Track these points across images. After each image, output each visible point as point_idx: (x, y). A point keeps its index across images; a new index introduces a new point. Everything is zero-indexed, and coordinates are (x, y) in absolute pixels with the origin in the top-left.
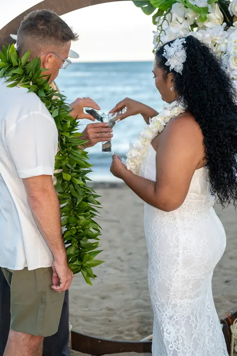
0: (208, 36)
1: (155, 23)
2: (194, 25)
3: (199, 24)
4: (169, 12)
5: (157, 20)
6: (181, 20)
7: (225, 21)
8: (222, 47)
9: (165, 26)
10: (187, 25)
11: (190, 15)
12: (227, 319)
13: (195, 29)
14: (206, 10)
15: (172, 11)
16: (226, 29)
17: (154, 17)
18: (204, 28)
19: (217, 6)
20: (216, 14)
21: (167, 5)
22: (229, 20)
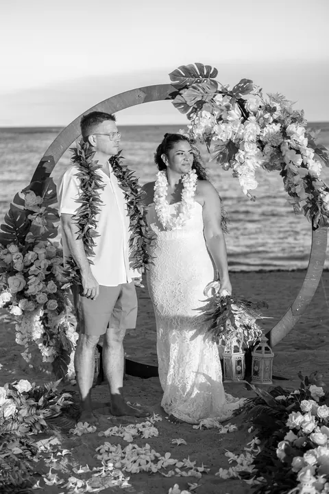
0: (230, 127)
1: (189, 118)
2: (220, 119)
3: (223, 118)
4: (200, 110)
5: (191, 115)
6: (209, 115)
7: (242, 116)
8: (240, 136)
9: (196, 122)
10: (214, 119)
11: (217, 112)
14: (228, 108)
15: (203, 108)
16: (243, 122)
17: (189, 115)
18: (227, 122)
19: (236, 105)
20: (236, 113)
21: (200, 105)
22: (245, 115)
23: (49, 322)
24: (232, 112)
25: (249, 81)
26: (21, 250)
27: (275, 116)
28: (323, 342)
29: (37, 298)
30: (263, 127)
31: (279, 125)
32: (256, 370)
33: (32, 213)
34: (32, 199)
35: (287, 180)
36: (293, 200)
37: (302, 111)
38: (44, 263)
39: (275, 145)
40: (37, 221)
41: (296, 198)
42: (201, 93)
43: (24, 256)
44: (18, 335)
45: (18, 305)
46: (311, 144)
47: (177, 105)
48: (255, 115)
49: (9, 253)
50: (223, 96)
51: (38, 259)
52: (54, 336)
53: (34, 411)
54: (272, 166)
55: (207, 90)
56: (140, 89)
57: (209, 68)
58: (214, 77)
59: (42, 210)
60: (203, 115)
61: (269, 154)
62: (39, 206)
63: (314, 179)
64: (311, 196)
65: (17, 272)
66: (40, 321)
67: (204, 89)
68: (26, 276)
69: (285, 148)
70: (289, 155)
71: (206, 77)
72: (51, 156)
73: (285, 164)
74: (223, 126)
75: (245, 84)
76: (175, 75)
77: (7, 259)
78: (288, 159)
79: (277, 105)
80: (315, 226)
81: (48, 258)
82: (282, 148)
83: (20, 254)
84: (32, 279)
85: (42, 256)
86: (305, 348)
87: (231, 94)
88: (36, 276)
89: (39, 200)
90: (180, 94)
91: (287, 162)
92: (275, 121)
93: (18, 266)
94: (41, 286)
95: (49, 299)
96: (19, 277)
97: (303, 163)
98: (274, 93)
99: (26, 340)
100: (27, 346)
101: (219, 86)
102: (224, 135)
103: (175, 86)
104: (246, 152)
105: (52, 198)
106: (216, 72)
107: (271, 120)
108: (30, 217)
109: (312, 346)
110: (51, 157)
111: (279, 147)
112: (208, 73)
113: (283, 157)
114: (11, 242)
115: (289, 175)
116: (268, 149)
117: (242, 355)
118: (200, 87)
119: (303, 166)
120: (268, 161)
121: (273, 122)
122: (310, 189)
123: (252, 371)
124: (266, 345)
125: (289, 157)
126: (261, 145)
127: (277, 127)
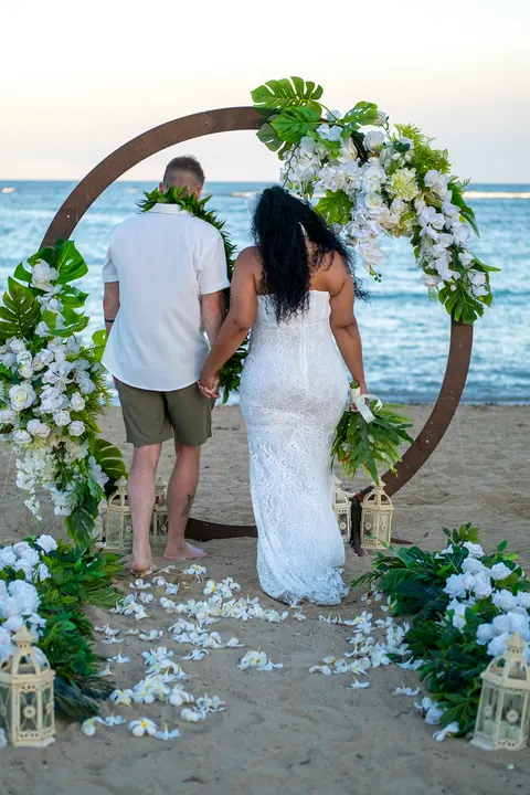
0: (342, 172)
1: (281, 158)
2: (325, 160)
3: (330, 158)
4: (297, 146)
5: (284, 154)
6: (310, 155)
7: (359, 156)
8: (357, 185)
9: (293, 164)
10: (316, 160)
11: (322, 150)
12: (355, 497)
13: (326, 165)
14: (338, 144)
15: (302, 144)
16: (360, 165)
17: (280, 154)
18: (337, 163)
19: (350, 140)
20: (349, 149)
21: (296, 139)
22: (363, 155)
23: (67, 455)
24: (344, 149)
25: (371, 105)
26: (28, 348)
27: (408, 157)
28: (447, 495)
29: (55, 418)
30: (391, 171)
31: (414, 170)
32: (368, 528)
33: (42, 293)
34: (42, 273)
35: (421, 252)
36: (431, 280)
37: (446, 151)
38: (64, 367)
39: (407, 199)
40: (51, 305)
41: (435, 277)
42: (299, 121)
43: (34, 356)
44: (20, 475)
45: (25, 429)
46: (456, 200)
47: (262, 137)
48: (377, 155)
49: (10, 351)
50: (331, 126)
51: (54, 361)
52: (75, 477)
54: (400, 230)
55: (307, 115)
56: (207, 113)
57: (311, 85)
58: (318, 98)
59: (57, 289)
60: (302, 155)
61: (399, 212)
62: (53, 283)
63: (461, 250)
64: (457, 275)
65: (23, 379)
66: (52, 453)
67: (302, 115)
68: (37, 384)
69: (420, 204)
70: (426, 214)
71: (306, 97)
72: (72, 209)
73: (419, 228)
74: (332, 170)
75: (365, 109)
76: (259, 93)
77: (7, 360)
78: (425, 220)
79: (410, 141)
80: (457, 319)
81: (69, 360)
82: (417, 204)
83: (28, 353)
84: (48, 390)
85: (61, 356)
86: (422, 503)
87: (341, 124)
88: (53, 385)
89: (54, 274)
90: (269, 122)
91: (424, 225)
92: (408, 165)
93: (26, 372)
94: (61, 400)
95: (73, 420)
96: (26, 387)
97: (444, 227)
98: (405, 123)
99: (32, 482)
100: (33, 491)
101: (324, 111)
102: (334, 183)
103: (259, 109)
104: (368, 209)
105: (71, 271)
106: (320, 90)
107: (404, 163)
108: (39, 299)
109: (432, 500)
110: (71, 211)
111: (413, 202)
112: (309, 91)
113: (417, 217)
114: (12, 335)
115: (425, 244)
116: (398, 205)
117: (347, 507)
118: (297, 111)
119: (446, 230)
120: (396, 222)
121: (405, 166)
122: (455, 264)
123: (362, 530)
124: (383, 493)
125: (426, 217)
126: (387, 199)
127: (411, 174)
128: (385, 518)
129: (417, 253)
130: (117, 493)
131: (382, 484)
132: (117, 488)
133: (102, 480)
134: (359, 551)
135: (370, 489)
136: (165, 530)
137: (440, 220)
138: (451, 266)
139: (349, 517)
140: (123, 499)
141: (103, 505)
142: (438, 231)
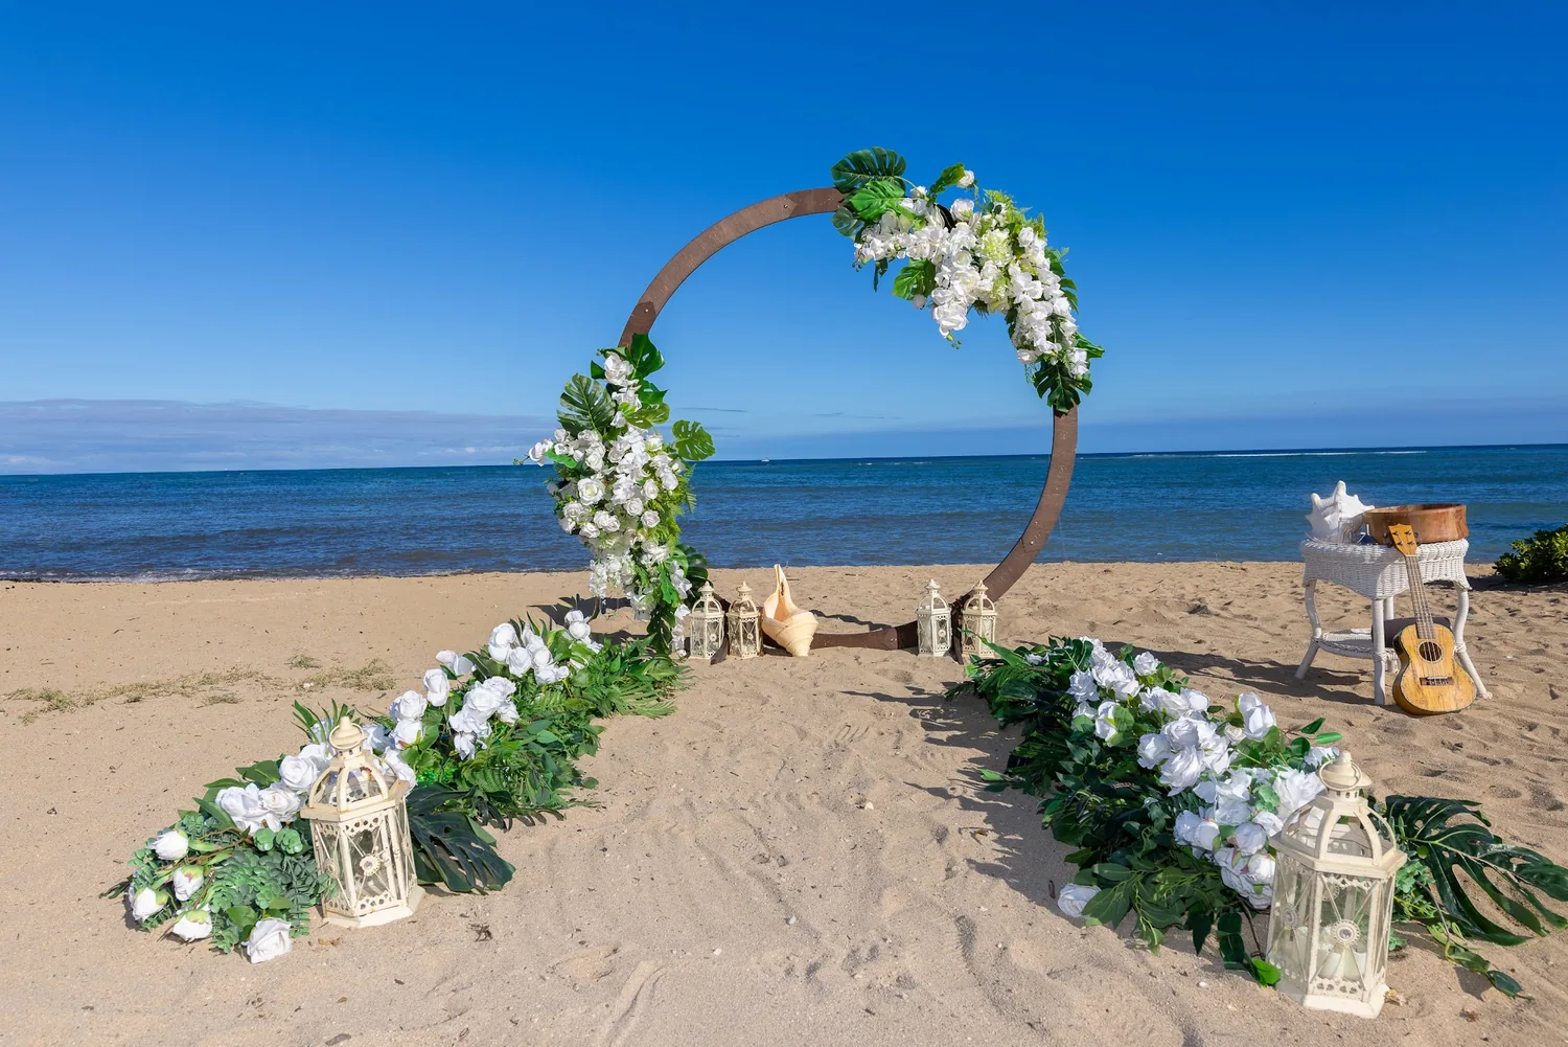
7: (946, 225)
12: (956, 602)
14: (924, 216)
15: (882, 220)
16: (947, 231)
18: (923, 232)
20: (936, 219)
22: (950, 222)
23: (645, 556)
24: (930, 220)
27: (1000, 218)
29: (627, 510)
30: (981, 233)
31: (1007, 232)
32: (969, 635)
33: (617, 388)
34: (617, 369)
39: (1000, 264)
42: (881, 197)
45: (592, 522)
46: (1056, 268)
48: (967, 220)
49: (581, 446)
50: (915, 201)
53: (599, 678)
55: (889, 191)
58: (900, 174)
59: (634, 383)
60: (883, 231)
61: (991, 278)
62: (629, 378)
63: (1063, 319)
64: (1057, 347)
65: (593, 472)
67: (884, 190)
68: (610, 479)
69: (1014, 269)
70: (1020, 279)
71: (889, 173)
72: (650, 303)
74: (915, 236)
76: (838, 170)
78: (1020, 288)
82: (1010, 271)
89: (630, 368)
91: (1020, 294)
92: (1000, 227)
93: (595, 460)
95: (646, 508)
96: (596, 481)
97: (1042, 295)
102: (917, 252)
103: (840, 188)
104: (954, 269)
106: (903, 163)
107: (994, 222)
110: (650, 305)
111: (1006, 267)
112: (891, 165)
113: (1013, 286)
115: (1022, 317)
116: (990, 268)
117: (946, 612)
118: (878, 186)
119: (1043, 298)
120: (989, 289)
121: (996, 227)
122: (1056, 336)
123: (963, 637)
124: (986, 597)
125: (1022, 283)
126: (977, 263)
127: (1005, 235)
128: (988, 624)
129: (1011, 331)
130: (701, 599)
131: (984, 588)
132: (701, 594)
133: (684, 587)
134: (958, 659)
135: (973, 592)
136: (752, 638)
137: (1038, 286)
138: (1050, 338)
139: (948, 623)
140: (706, 605)
141: (682, 612)
142: (1035, 300)
